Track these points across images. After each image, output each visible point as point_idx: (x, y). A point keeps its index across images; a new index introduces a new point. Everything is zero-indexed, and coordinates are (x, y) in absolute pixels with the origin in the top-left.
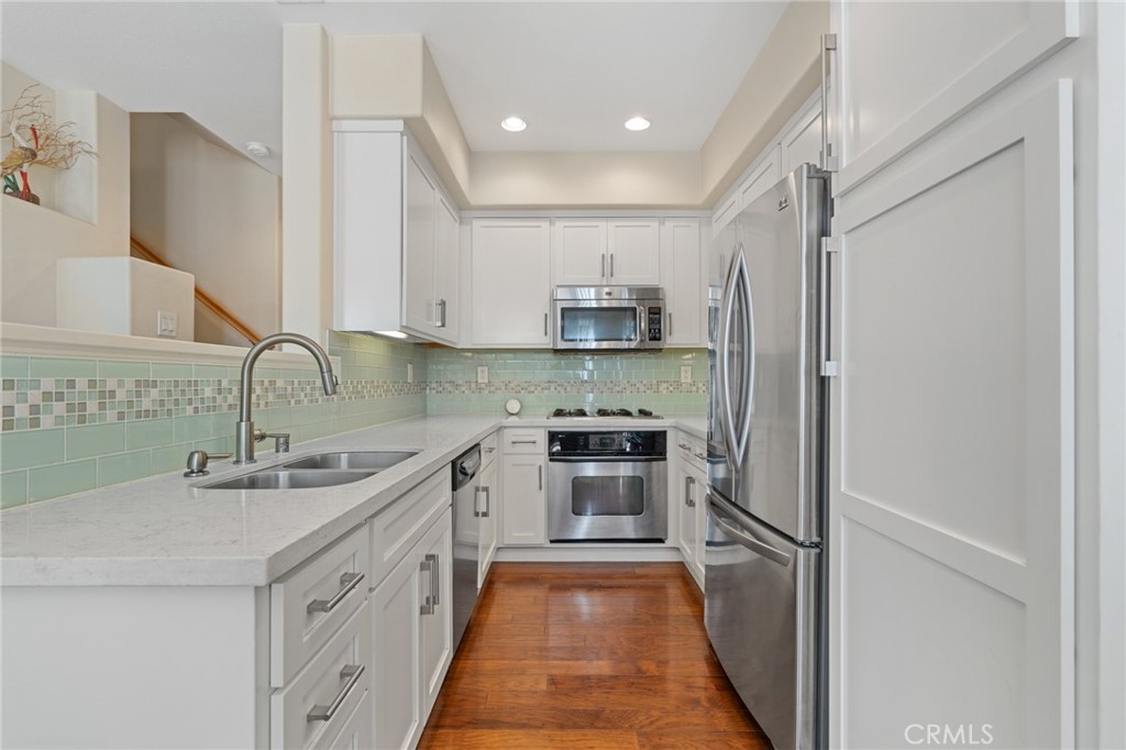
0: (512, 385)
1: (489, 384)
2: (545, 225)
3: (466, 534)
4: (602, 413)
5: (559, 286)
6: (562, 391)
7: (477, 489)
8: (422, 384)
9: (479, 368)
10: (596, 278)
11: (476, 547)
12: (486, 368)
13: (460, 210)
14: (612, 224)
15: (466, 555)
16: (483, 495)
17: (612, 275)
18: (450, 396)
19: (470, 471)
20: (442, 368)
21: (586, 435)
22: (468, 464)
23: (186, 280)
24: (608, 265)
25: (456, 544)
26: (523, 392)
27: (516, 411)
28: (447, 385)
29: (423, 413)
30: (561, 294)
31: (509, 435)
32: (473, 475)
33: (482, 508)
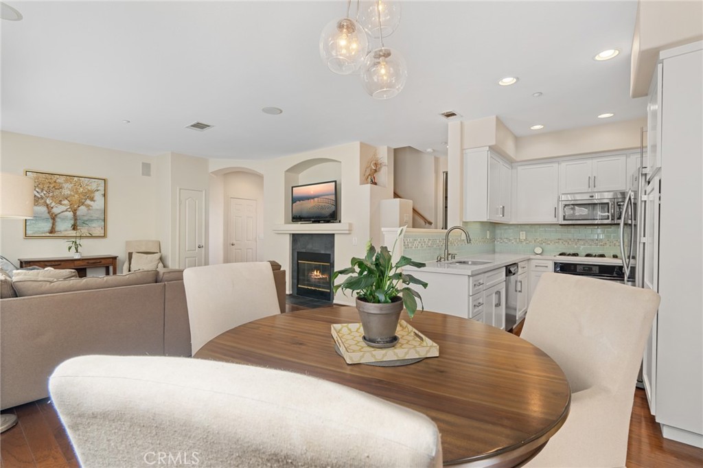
0: (538, 240)
1: (526, 239)
2: (555, 165)
3: (512, 303)
4: (588, 255)
5: (563, 194)
6: (566, 244)
7: (516, 281)
8: (493, 239)
9: (521, 233)
10: (585, 189)
11: (516, 309)
12: (524, 233)
13: (512, 163)
14: (595, 161)
15: (512, 312)
16: (519, 284)
17: (595, 187)
18: (507, 245)
19: (513, 272)
20: (503, 231)
21: (575, 265)
22: (512, 269)
23: (409, 203)
24: (593, 182)
25: (507, 307)
26: (544, 244)
27: (540, 252)
28: (505, 240)
29: (494, 252)
30: (563, 198)
31: (534, 263)
32: (514, 274)
33: (519, 289)
